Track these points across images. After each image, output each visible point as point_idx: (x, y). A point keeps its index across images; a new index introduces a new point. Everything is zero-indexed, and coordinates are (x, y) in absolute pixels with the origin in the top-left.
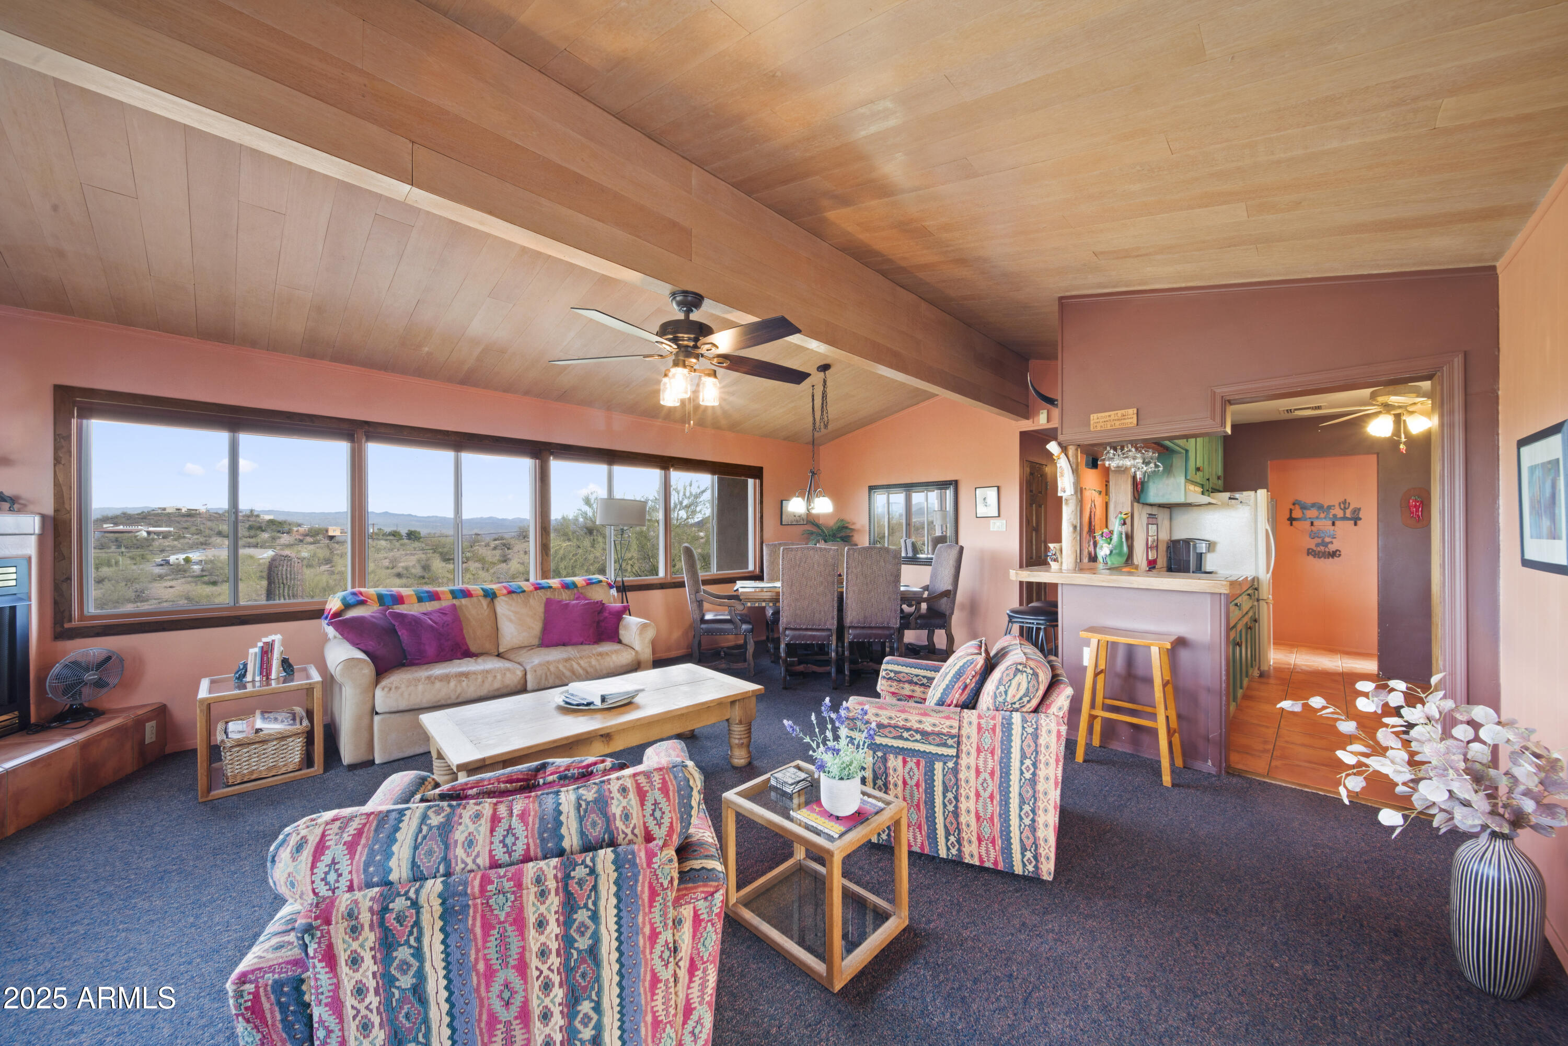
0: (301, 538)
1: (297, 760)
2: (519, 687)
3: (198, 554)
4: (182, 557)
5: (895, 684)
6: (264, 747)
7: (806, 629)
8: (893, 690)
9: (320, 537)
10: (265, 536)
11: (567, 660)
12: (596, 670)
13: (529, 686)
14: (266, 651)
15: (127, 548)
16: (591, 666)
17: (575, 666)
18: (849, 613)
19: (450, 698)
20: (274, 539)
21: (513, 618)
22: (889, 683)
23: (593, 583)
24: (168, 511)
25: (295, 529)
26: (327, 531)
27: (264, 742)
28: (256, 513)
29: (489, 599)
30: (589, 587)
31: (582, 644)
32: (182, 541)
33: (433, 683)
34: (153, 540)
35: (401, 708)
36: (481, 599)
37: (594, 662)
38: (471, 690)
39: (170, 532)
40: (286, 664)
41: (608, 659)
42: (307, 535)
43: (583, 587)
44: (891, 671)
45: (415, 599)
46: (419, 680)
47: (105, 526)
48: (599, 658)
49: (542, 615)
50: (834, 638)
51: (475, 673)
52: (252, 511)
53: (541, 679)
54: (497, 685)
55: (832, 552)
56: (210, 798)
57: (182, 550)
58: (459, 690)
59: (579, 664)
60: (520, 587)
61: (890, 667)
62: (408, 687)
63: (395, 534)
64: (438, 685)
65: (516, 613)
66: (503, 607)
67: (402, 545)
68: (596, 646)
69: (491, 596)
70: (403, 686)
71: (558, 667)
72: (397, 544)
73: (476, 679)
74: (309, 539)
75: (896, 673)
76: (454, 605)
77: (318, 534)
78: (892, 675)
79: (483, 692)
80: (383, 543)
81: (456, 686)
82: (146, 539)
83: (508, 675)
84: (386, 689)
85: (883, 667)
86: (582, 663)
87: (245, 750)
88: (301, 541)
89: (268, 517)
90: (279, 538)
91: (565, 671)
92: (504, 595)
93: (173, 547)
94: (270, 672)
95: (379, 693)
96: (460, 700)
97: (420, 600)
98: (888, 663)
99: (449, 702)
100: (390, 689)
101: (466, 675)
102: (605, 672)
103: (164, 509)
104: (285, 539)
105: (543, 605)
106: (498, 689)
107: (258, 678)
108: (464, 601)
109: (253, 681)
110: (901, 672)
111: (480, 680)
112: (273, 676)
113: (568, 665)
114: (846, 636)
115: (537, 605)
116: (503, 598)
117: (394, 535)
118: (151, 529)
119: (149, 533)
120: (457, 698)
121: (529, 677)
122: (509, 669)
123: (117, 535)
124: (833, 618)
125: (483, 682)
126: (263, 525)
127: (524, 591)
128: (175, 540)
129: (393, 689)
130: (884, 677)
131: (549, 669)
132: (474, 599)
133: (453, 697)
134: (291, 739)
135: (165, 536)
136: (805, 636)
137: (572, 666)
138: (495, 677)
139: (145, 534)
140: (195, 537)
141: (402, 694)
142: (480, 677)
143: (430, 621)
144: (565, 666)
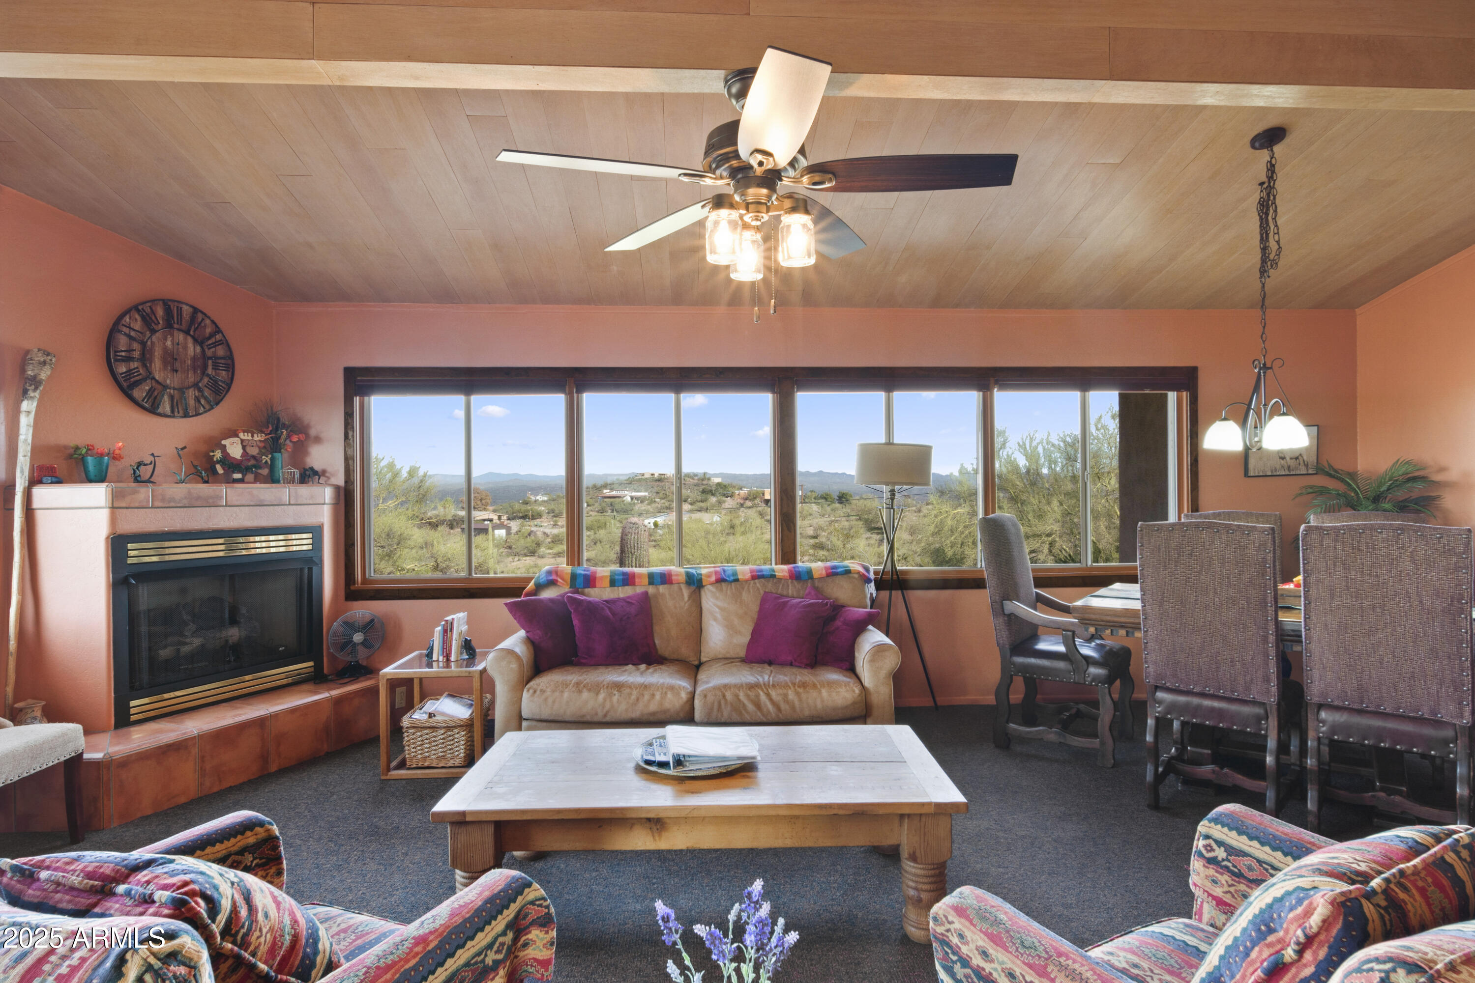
0: (742, 502)
1: (462, 755)
2: (682, 715)
3: (663, 518)
4: (652, 520)
5: (1224, 878)
6: (434, 734)
7: (1203, 695)
8: (1218, 892)
9: (758, 501)
10: (713, 499)
11: (752, 687)
12: (793, 708)
13: (697, 716)
14: (447, 630)
15: (618, 512)
16: (786, 701)
17: (763, 697)
18: (1316, 674)
19: (596, 714)
20: (720, 503)
21: (718, 616)
22: (1211, 872)
23: (836, 574)
24: (646, 476)
25: (737, 492)
26: (763, 494)
27: (434, 728)
28: (707, 476)
29: (693, 588)
30: (830, 580)
31: (791, 664)
32: (654, 505)
33: (580, 692)
34: (634, 504)
35: (544, 717)
36: (683, 586)
37: (791, 695)
38: (621, 707)
39: (645, 496)
40: (468, 647)
41: (814, 694)
42: (746, 499)
43: (820, 579)
44: (1220, 843)
45: (607, 582)
46: (567, 686)
47: (605, 491)
48: (801, 690)
49: (756, 616)
50: (1272, 724)
51: (630, 686)
52: (705, 474)
53: (712, 709)
54: (653, 707)
55: (1255, 536)
56: (388, 777)
57: (653, 514)
58: (608, 706)
59: (768, 695)
60: (735, 574)
61: (1218, 832)
62: (553, 691)
63: (825, 497)
64: (585, 695)
65: (722, 609)
66: (711, 601)
67: (832, 510)
68: (805, 671)
69: (695, 583)
70: (549, 690)
71: (737, 696)
72: (829, 509)
73: (630, 694)
74: (749, 503)
75: (1232, 851)
76: (646, 593)
77: (755, 498)
78: (1221, 853)
79: (635, 714)
80: (815, 507)
81: (605, 700)
82: (630, 504)
83: (670, 695)
84: (531, 691)
85: (1203, 827)
86: (773, 693)
87: (419, 734)
88: (742, 505)
89: (717, 480)
90: (724, 502)
91: (746, 702)
92: (712, 584)
93: (647, 512)
94: (450, 653)
95: (526, 695)
96: (608, 719)
97: (613, 583)
98: (1216, 821)
99: (596, 719)
100: (535, 692)
101: (619, 686)
102: (807, 713)
103: (643, 475)
104: (729, 503)
105: (758, 602)
106: (653, 714)
107: (441, 658)
108: (662, 589)
109: (438, 661)
110: (1245, 854)
111: (633, 697)
112: (453, 658)
113: (752, 694)
114: (1311, 724)
115: (751, 600)
116: (710, 587)
117: (826, 499)
118: (634, 494)
119: (632, 498)
120: (605, 716)
121: (697, 703)
122: (672, 688)
123: (612, 500)
124: (1267, 680)
125: (638, 699)
126: (713, 489)
127: (737, 580)
128: (649, 504)
129: (538, 692)
130: (1200, 855)
131: (724, 696)
132: (675, 587)
133: (601, 714)
134: (456, 731)
135: (642, 500)
136: (1199, 707)
137: (758, 696)
138: (653, 695)
139: (629, 499)
140: (663, 501)
141: (546, 699)
142: (635, 692)
143: (608, 612)
144: (748, 696)
